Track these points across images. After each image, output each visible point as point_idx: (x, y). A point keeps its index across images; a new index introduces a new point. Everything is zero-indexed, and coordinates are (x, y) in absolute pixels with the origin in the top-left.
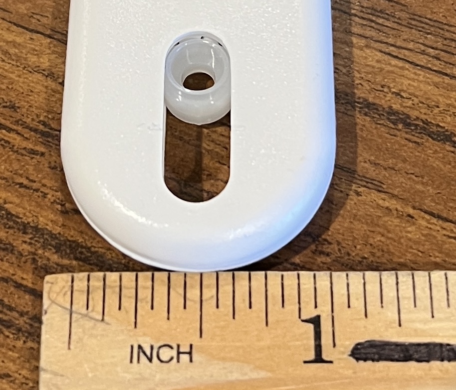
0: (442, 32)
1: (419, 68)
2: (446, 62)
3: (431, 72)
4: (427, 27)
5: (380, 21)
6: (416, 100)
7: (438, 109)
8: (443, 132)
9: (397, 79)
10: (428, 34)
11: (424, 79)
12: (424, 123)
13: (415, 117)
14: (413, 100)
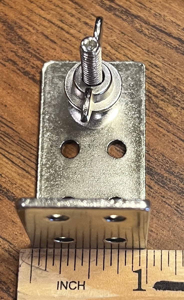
0: (31, 150)
1: (14, 164)
2: (27, 164)
3: (19, 168)
4: (25, 146)
5: (6, 139)
6: (8, 180)
7: (16, 186)
8: (14, 197)
9: (3, 168)
10: (24, 149)
11: (15, 171)
12: (7, 190)
13: (4, 187)
14: (6, 179)
